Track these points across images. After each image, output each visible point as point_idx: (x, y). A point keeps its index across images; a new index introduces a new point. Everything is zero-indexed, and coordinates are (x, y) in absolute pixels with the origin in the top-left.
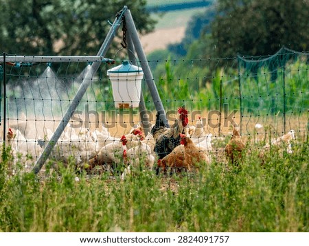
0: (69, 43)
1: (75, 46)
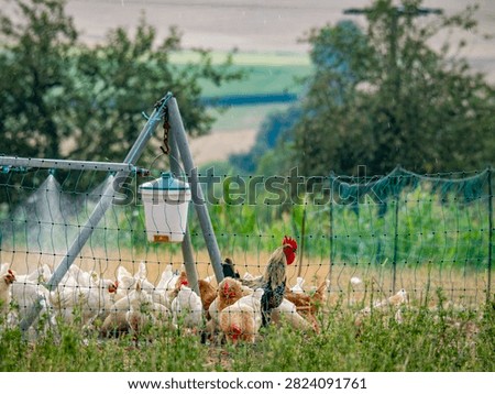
0: (83, 144)
1: (92, 148)
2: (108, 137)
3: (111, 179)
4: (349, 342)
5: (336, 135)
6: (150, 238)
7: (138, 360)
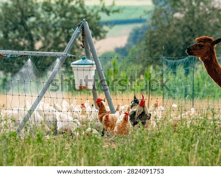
0: (46, 44)
1: (50, 46)
2: (57, 40)
3: (58, 60)
4: (170, 134)
5: (165, 38)
6: (77, 87)
7: (72, 144)
